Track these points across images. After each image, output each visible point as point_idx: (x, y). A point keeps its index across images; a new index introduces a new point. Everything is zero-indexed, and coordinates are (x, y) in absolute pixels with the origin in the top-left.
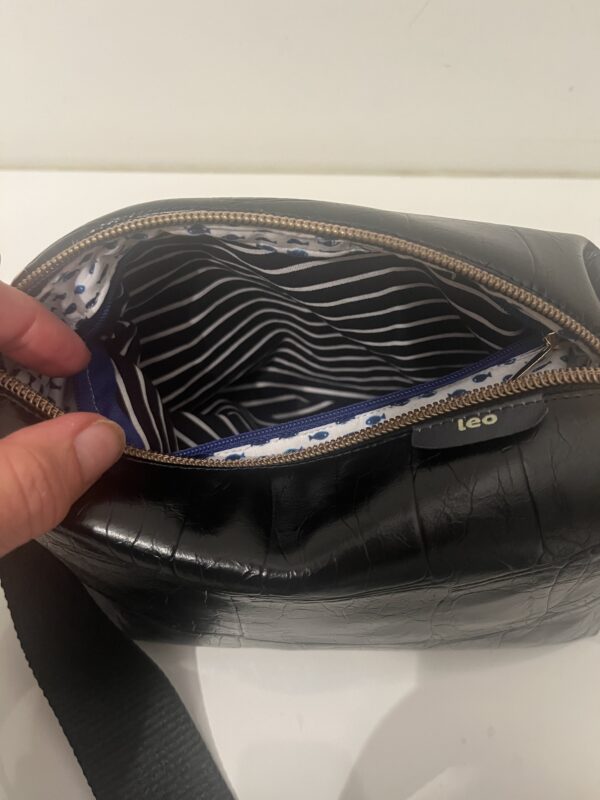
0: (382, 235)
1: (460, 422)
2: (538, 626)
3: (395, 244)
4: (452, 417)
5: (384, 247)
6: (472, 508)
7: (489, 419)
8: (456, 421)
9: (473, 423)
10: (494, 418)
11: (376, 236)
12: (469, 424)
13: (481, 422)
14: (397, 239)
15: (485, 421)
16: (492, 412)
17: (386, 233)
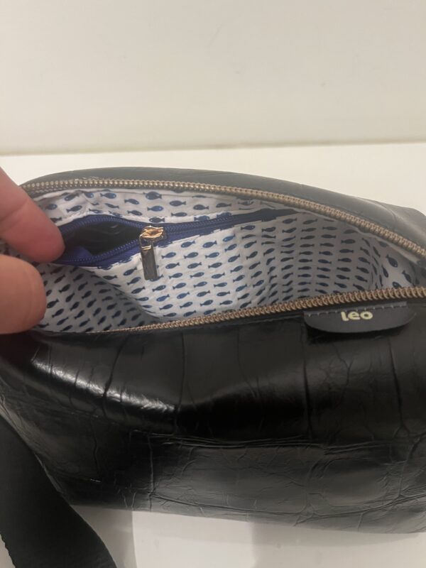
0: (282, 195)
1: (343, 314)
2: (392, 510)
3: (292, 201)
4: (337, 308)
5: (284, 203)
6: (348, 381)
7: (366, 315)
8: (339, 313)
9: (354, 316)
10: (370, 316)
11: (278, 196)
12: (351, 316)
13: (360, 316)
14: (293, 197)
15: (363, 315)
16: (367, 310)
17: (286, 194)
